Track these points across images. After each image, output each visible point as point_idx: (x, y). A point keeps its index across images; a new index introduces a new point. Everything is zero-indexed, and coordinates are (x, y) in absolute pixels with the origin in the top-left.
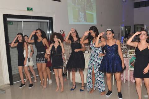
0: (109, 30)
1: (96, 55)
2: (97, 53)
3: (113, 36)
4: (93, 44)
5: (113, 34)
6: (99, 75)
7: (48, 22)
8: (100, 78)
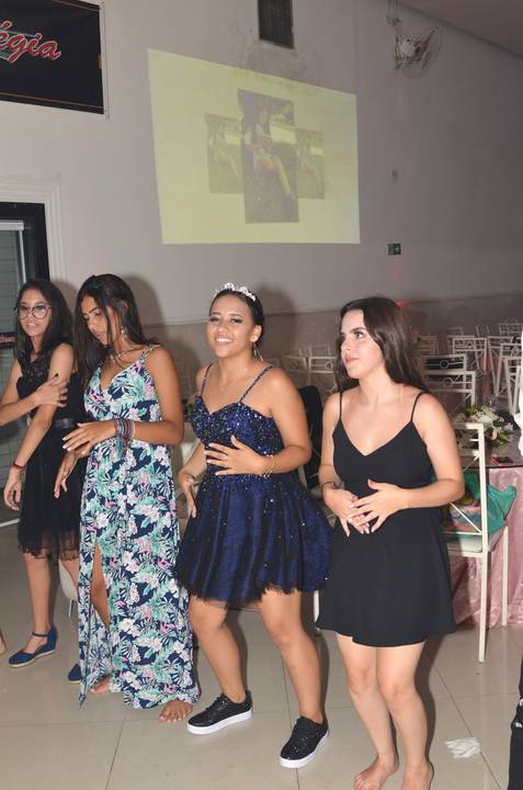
0: (235, 293)
1: (131, 460)
2: (137, 452)
3: (255, 339)
4: (105, 391)
5: (258, 330)
6: (135, 605)
7: (17, 232)
8: (138, 622)
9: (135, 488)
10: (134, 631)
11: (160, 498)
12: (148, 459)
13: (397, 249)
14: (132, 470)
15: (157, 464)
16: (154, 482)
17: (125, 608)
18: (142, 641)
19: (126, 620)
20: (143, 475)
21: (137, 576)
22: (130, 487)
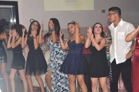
1: (55, 53)
2: (56, 52)
4: (50, 41)
6: (60, 79)
7: (11, 8)
8: (61, 83)
9: (57, 58)
10: (60, 85)
11: (62, 60)
12: (59, 53)
13: (104, 11)
14: (56, 55)
15: (61, 53)
16: (61, 57)
17: (58, 80)
18: (62, 86)
19: (59, 83)
20: (58, 56)
21: (60, 74)
22: (56, 58)
